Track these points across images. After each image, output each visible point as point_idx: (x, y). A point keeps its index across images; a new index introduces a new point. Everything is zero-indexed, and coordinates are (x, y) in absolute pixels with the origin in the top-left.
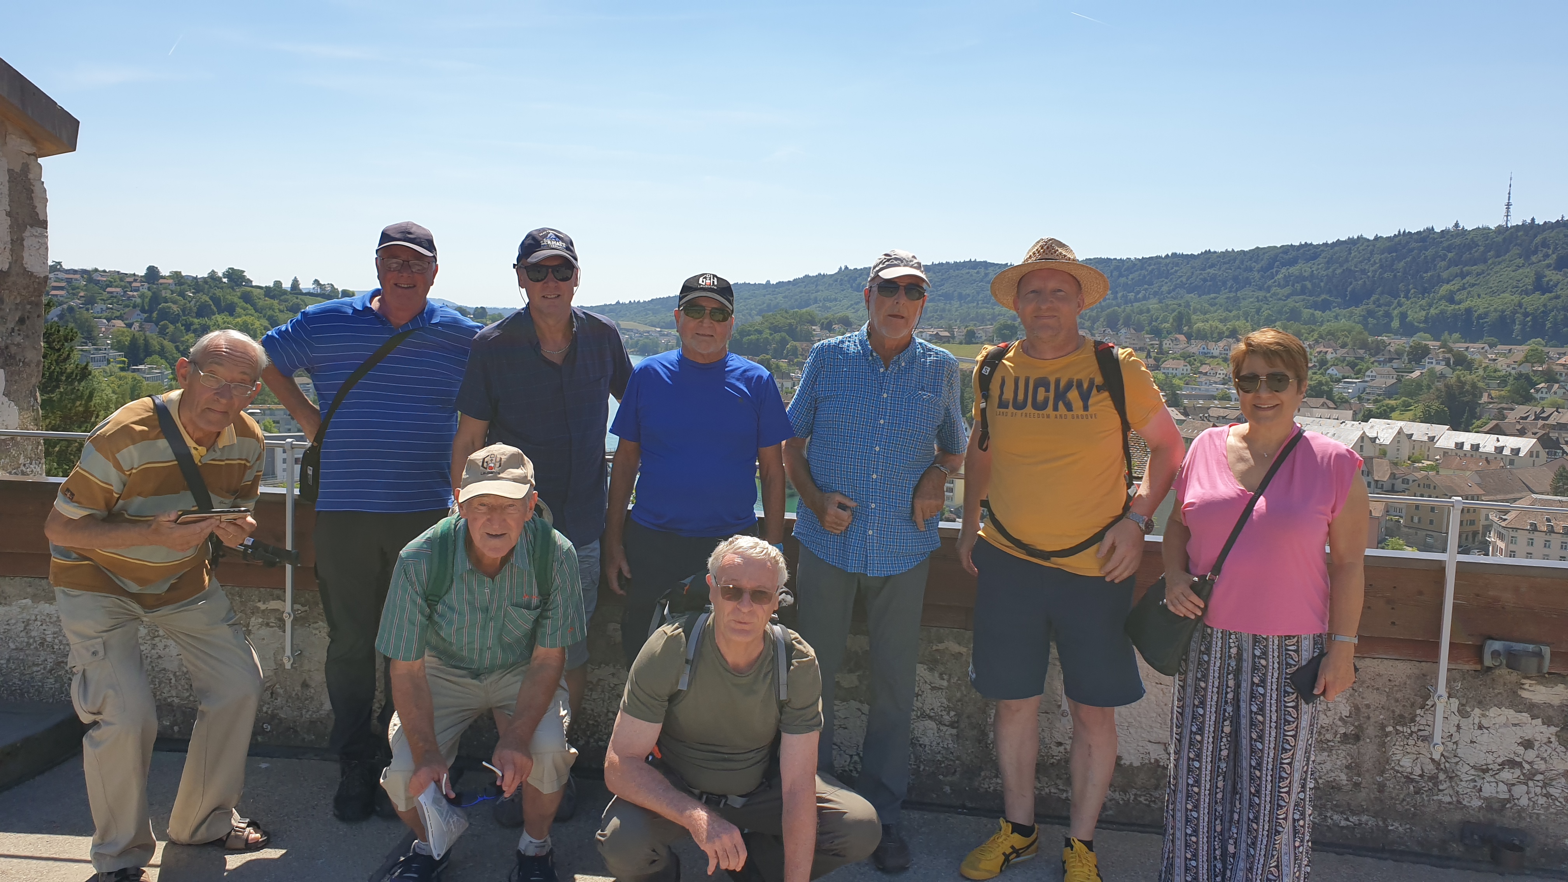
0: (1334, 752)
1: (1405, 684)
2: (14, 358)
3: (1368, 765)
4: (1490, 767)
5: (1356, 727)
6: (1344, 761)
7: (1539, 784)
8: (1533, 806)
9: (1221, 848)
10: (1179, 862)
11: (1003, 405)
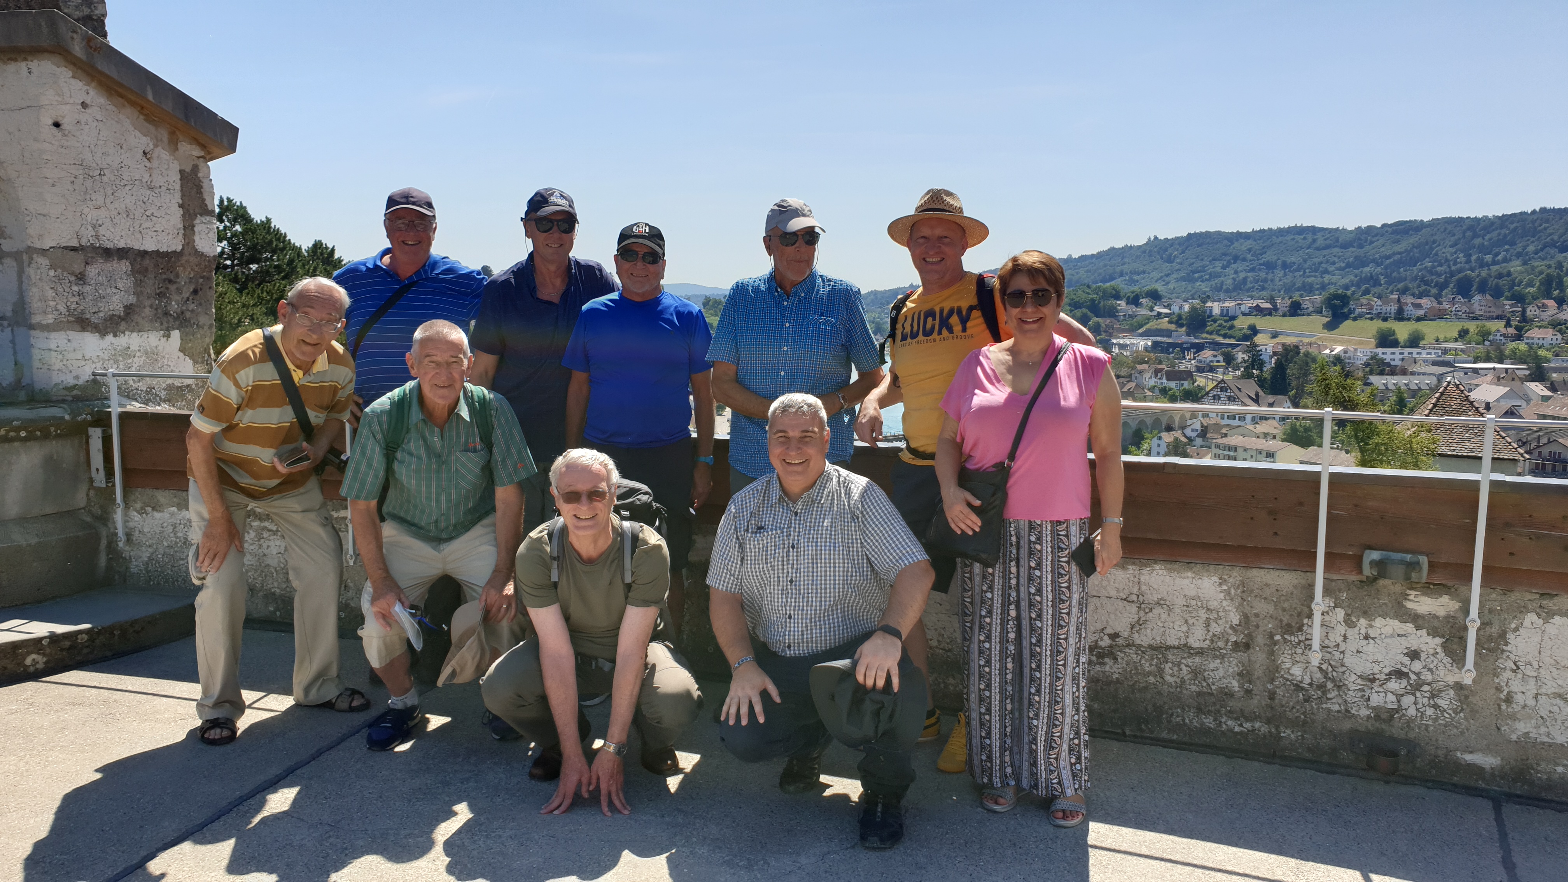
0: (1226, 659)
1: (1292, 594)
2: (189, 321)
3: (1259, 672)
4: (1376, 677)
5: (1246, 635)
6: (1236, 669)
7: (1426, 695)
8: (1422, 717)
9: (1012, 725)
10: (975, 742)
11: (904, 338)
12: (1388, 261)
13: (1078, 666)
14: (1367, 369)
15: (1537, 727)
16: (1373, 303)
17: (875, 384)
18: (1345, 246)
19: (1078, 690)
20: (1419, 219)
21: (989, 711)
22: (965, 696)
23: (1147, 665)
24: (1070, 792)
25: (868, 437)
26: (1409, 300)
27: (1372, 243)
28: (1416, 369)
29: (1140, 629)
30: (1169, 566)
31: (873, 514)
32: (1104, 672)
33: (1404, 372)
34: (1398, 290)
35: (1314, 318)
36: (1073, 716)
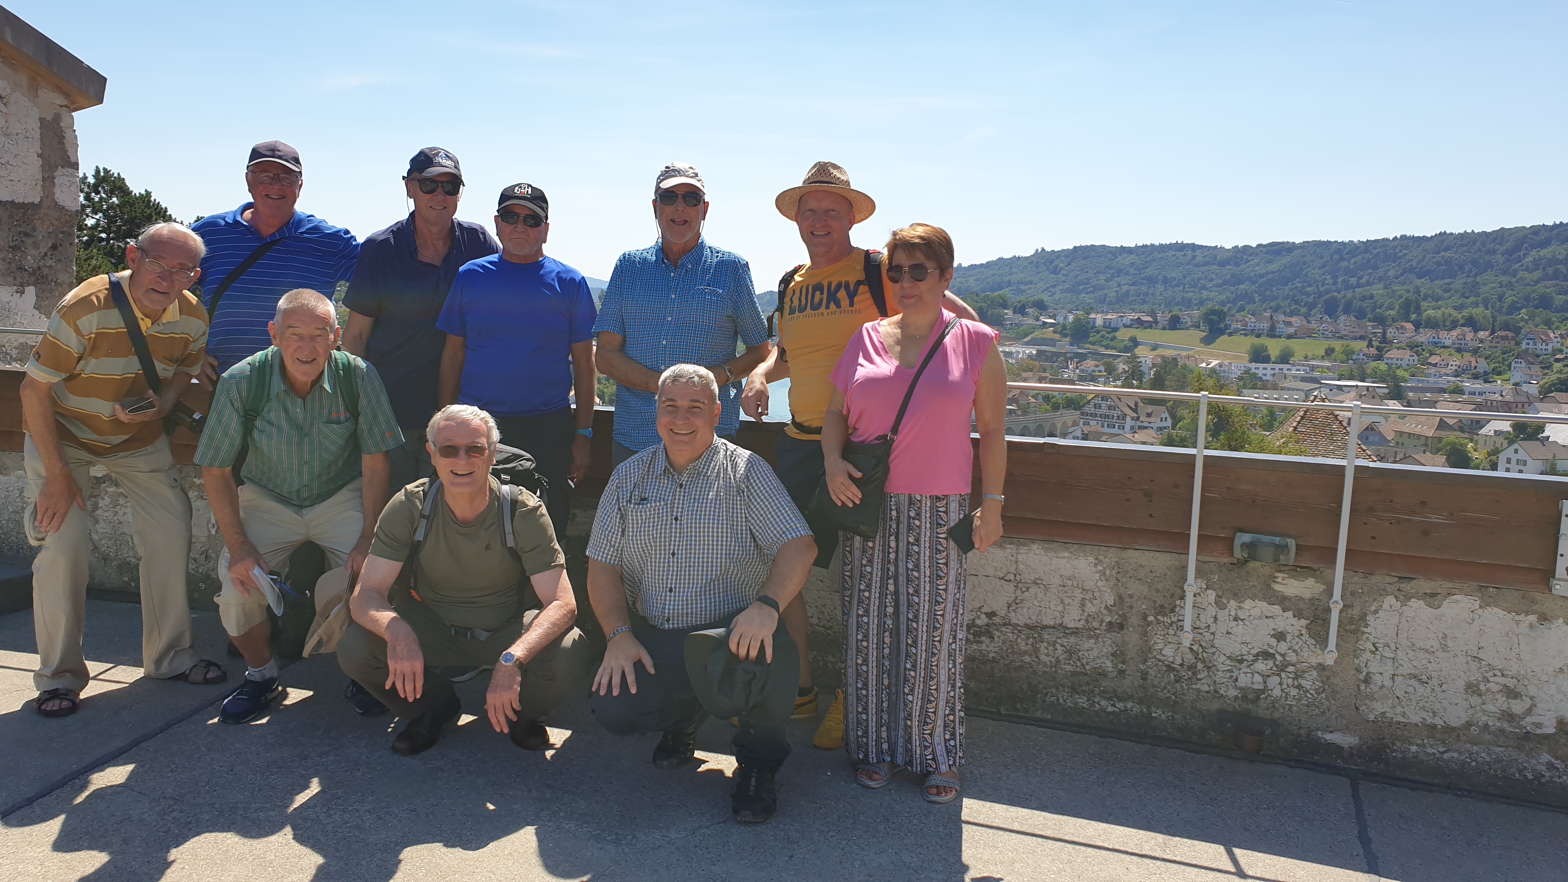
0: (1100, 640)
1: (1165, 575)
3: (1132, 653)
4: (1245, 658)
5: (1120, 616)
6: (1110, 649)
7: (1291, 676)
8: (1286, 698)
9: (888, 700)
10: (852, 717)
11: (792, 312)
12: (1262, 280)
13: (955, 642)
14: (1241, 383)
15: (1394, 707)
16: (1247, 319)
17: (763, 360)
18: (1223, 263)
19: (955, 666)
20: (1292, 241)
21: (866, 685)
22: (843, 671)
23: (1023, 644)
24: (944, 768)
25: (753, 412)
26: (1282, 317)
27: (1247, 261)
28: (1286, 384)
29: (1017, 608)
30: (1046, 546)
31: (759, 488)
32: (981, 651)
33: (1275, 387)
34: (1270, 308)
35: (1192, 331)
36: (948, 692)
